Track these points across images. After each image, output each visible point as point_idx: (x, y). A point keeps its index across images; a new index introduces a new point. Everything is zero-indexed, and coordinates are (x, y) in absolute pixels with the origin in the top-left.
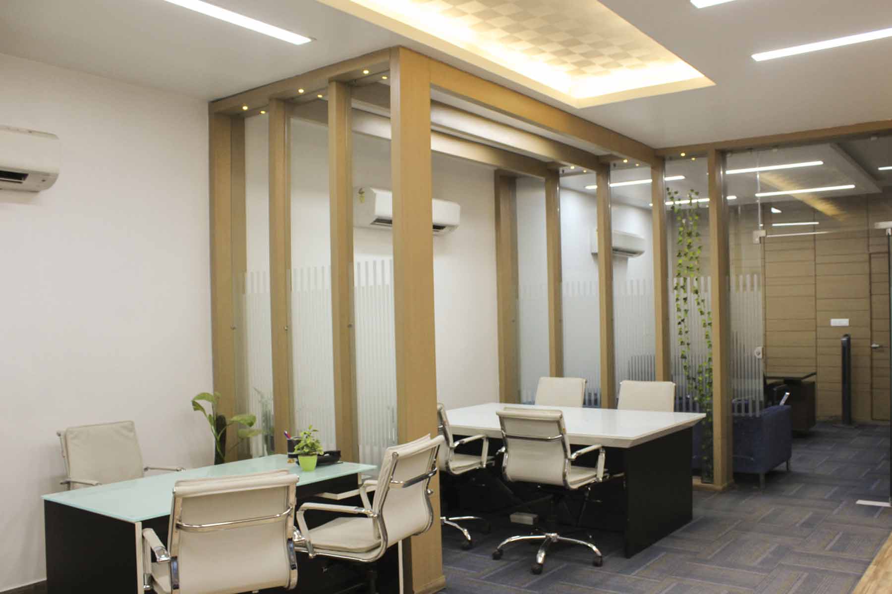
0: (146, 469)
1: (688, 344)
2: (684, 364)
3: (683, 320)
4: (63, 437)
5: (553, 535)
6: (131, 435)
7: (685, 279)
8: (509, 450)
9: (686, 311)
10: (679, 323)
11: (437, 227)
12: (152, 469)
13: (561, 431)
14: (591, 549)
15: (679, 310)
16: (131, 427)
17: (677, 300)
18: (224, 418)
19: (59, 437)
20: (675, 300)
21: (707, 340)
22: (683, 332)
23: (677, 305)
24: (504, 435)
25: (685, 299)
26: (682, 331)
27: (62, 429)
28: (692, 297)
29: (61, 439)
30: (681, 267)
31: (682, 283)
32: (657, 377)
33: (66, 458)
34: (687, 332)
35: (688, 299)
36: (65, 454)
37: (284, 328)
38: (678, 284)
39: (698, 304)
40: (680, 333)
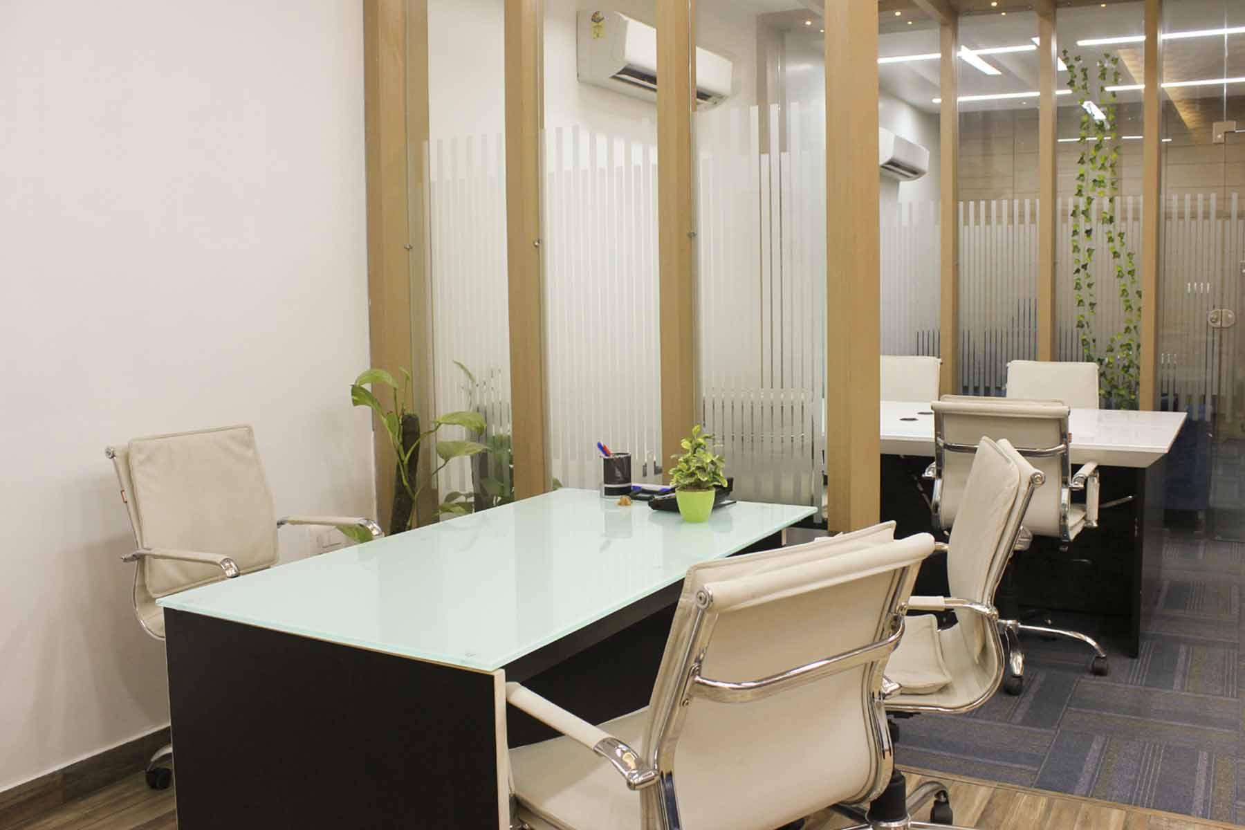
0: (280, 524)
1: (1092, 305)
2: (1082, 337)
3: (1085, 267)
4: (123, 460)
5: (1010, 622)
6: (250, 453)
7: (1090, 200)
8: (945, 473)
9: (1090, 251)
10: (1078, 271)
11: (703, 95)
12: (293, 523)
13: (1064, 437)
14: (1085, 642)
15: (1076, 249)
16: (247, 438)
17: (1075, 233)
18: (417, 419)
19: (111, 461)
20: (1071, 234)
21: (1123, 299)
22: (1084, 286)
23: (1073, 241)
24: (941, 445)
25: (1088, 232)
26: (1081, 282)
27: (119, 443)
28: (1100, 231)
29: (116, 465)
30: (1083, 180)
31: (1082, 207)
32: (1039, 355)
33: (130, 503)
34: (1090, 285)
35: (1094, 233)
36: (128, 497)
37: (534, 243)
38: (1077, 207)
39: (1111, 240)
40: (1078, 287)
